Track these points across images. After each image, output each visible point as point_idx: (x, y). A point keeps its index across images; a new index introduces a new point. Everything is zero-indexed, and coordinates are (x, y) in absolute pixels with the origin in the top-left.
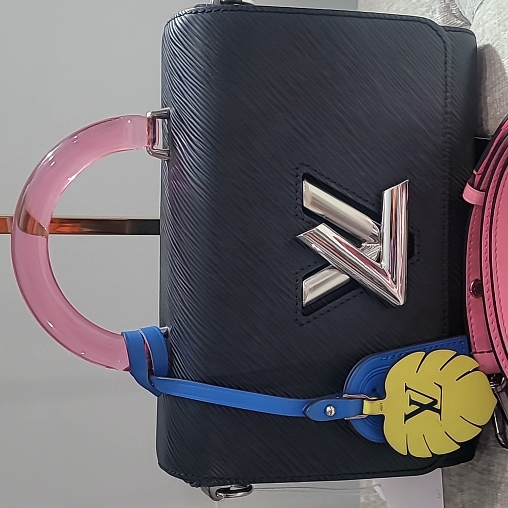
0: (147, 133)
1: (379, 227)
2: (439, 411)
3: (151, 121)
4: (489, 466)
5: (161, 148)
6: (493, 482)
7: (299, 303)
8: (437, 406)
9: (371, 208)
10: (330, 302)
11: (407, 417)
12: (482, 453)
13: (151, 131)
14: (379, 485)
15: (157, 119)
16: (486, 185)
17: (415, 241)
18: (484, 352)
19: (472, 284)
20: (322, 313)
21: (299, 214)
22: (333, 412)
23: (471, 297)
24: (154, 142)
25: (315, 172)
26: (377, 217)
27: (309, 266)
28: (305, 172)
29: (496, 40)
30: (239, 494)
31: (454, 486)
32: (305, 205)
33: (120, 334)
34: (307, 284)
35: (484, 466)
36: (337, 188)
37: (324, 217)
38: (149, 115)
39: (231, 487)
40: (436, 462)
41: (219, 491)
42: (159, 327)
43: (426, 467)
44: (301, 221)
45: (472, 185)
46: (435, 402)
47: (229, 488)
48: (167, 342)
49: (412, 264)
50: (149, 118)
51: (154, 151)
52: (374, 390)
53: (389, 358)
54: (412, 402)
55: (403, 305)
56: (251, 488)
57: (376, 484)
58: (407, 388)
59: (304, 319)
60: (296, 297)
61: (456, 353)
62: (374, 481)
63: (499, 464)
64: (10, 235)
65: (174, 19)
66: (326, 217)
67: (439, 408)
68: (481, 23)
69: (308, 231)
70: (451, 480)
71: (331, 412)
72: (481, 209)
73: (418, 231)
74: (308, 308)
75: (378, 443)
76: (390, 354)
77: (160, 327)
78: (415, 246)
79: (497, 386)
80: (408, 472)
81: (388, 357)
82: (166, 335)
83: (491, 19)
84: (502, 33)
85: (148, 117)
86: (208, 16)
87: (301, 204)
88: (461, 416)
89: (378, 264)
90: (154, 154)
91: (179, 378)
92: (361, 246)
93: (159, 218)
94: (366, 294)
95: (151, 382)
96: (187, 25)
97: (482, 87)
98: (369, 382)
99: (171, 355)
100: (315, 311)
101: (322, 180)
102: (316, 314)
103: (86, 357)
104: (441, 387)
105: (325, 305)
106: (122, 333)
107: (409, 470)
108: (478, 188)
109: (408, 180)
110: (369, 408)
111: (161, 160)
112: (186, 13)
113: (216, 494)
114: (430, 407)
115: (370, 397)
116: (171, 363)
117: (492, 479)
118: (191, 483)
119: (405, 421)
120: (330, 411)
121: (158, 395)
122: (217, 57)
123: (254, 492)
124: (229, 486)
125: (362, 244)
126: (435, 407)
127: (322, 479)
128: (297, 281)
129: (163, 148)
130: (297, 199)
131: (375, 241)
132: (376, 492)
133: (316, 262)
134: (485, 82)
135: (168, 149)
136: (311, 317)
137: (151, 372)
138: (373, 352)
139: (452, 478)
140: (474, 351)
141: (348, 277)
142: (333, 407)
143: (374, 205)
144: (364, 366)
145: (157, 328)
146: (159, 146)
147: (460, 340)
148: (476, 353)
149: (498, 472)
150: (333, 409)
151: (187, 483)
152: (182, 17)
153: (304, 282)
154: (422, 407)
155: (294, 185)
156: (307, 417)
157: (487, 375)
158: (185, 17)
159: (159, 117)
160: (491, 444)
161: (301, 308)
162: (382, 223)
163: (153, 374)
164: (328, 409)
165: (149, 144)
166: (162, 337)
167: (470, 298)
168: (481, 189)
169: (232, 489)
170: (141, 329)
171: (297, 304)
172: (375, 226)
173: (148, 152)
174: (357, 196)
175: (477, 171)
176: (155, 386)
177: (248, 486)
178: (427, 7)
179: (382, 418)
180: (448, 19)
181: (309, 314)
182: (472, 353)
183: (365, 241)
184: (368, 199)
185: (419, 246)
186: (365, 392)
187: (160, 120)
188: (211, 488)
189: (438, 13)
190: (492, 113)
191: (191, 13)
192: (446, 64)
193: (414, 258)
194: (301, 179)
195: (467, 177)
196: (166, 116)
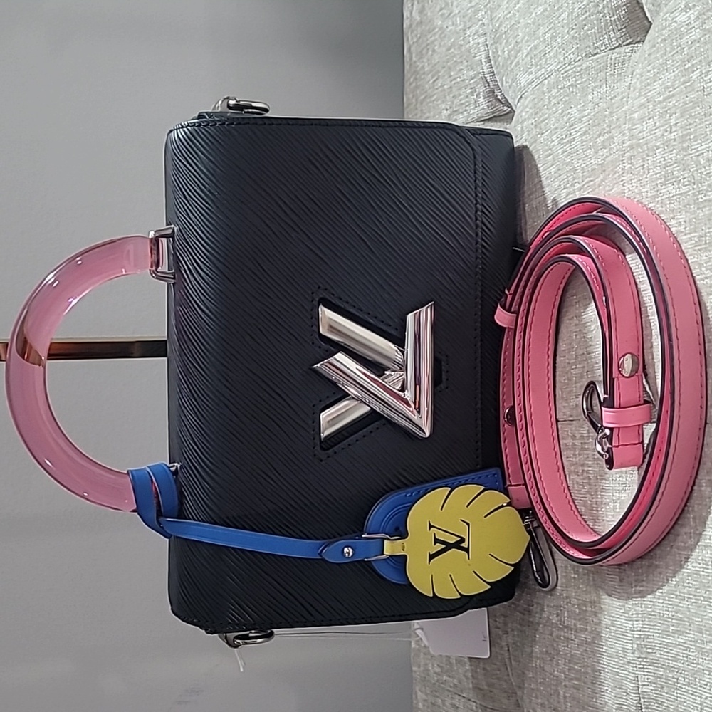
0: (150, 254)
1: (403, 352)
2: (467, 550)
3: (154, 241)
4: (529, 605)
5: (166, 270)
6: (532, 622)
7: (317, 437)
8: (464, 545)
9: (393, 332)
10: (351, 435)
11: (432, 557)
12: (523, 592)
13: (155, 252)
14: (422, 629)
15: (160, 239)
16: (517, 307)
17: (443, 368)
18: (520, 485)
19: (507, 411)
20: (343, 447)
21: (315, 342)
22: (351, 554)
23: (506, 426)
24: (158, 265)
25: (332, 296)
26: (400, 342)
27: (328, 397)
28: (321, 296)
29: (533, 143)
30: (259, 640)
31: (499, 628)
32: (321, 331)
33: (126, 472)
34: (325, 416)
35: (525, 606)
36: (356, 313)
37: (343, 344)
38: (152, 234)
39: (251, 633)
40: (468, 603)
41: (237, 638)
42: (168, 464)
43: (458, 609)
44: (317, 349)
45: (503, 307)
46: (462, 540)
47: (248, 634)
48: (176, 481)
49: (440, 392)
50: (152, 239)
51: (159, 274)
52: (397, 529)
53: (414, 494)
54: (437, 541)
55: (429, 436)
56: (272, 633)
57: (418, 627)
58: (431, 526)
59: (322, 455)
60: (313, 431)
61: (483, 488)
62: (416, 623)
63: (537, 604)
64: (5, 363)
65: (177, 129)
66: (346, 344)
67: (466, 546)
68: (520, 121)
69: (326, 361)
70: (496, 621)
71: (349, 553)
72: (513, 331)
73: (447, 356)
74: (328, 442)
75: (404, 585)
76: (416, 489)
77: (170, 463)
78: (443, 373)
79: (533, 521)
80: (438, 614)
81: (412, 494)
82: (175, 473)
83: (529, 118)
84: (539, 136)
85: (150, 237)
86: (211, 130)
87: (317, 330)
88: (490, 555)
89: (401, 394)
90: (158, 278)
91: (190, 519)
92: (384, 374)
93: (166, 339)
94: (389, 426)
95: (159, 524)
96: (190, 138)
97: (521, 192)
98: (393, 519)
99: (181, 495)
100: (335, 445)
101: (341, 305)
102: (335, 448)
103: (90, 498)
104: (468, 524)
105: (347, 438)
106: (128, 471)
107: (439, 612)
108: (509, 311)
109: (433, 303)
110: (390, 548)
111: (166, 283)
112: (188, 126)
113: (234, 641)
114: (457, 545)
115: (391, 537)
116: (181, 503)
117: (531, 619)
118: (206, 630)
119: (430, 560)
120: (347, 553)
121: (169, 536)
122: (223, 174)
123: (275, 638)
124: (248, 632)
125: (386, 372)
126: (462, 545)
127: (345, 622)
128: (314, 414)
129: (169, 270)
130: (312, 326)
131: (401, 369)
132: (418, 636)
133: (334, 393)
134: (523, 187)
135: (173, 271)
136: (330, 452)
137: (159, 514)
138: (399, 488)
139: (497, 619)
140: (508, 483)
141: (370, 409)
142: (352, 548)
143: (397, 329)
144: (387, 503)
145: (166, 465)
146: (164, 268)
147: (494, 472)
148: (511, 485)
149: (537, 613)
150: (351, 550)
151: (202, 629)
152: (185, 129)
153: (322, 414)
154: (448, 546)
155: (309, 310)
156: (323, 560)
157: (519, 510)
158: (188, 129)
159: (163, 236)
160: (531, 582)
161: (319, 443)
162: (406, 347)
163: (162, 516)
164: (346, 550)
165: (152, 267)
166: (171, 475)
167: (504, 427)
168: (512, 310)
169: (251, 635)
170: (149, 467)
171: (314, 439)
172: (399, 352)
173: (152, 275)
174: (379, 320)
175: (509, 291)
176: (165, 527)
177: (269, 631)
178: (472, 88)
179: (404, 557)
180: (492, 105)
181: (328, 449)
182: (506, 486)
183: (388, 369)
184: (391, 324)
185: (447, 372)
186: (387, 531)
187: (164, 240)
188: (228, 634)
189: (482, 98)
190: (530, 223)
191: (194, 125)
192: (475, 173)
193: (442, 386)
194: (316, 304)
195: (498, 296)
196: (172, 236)
